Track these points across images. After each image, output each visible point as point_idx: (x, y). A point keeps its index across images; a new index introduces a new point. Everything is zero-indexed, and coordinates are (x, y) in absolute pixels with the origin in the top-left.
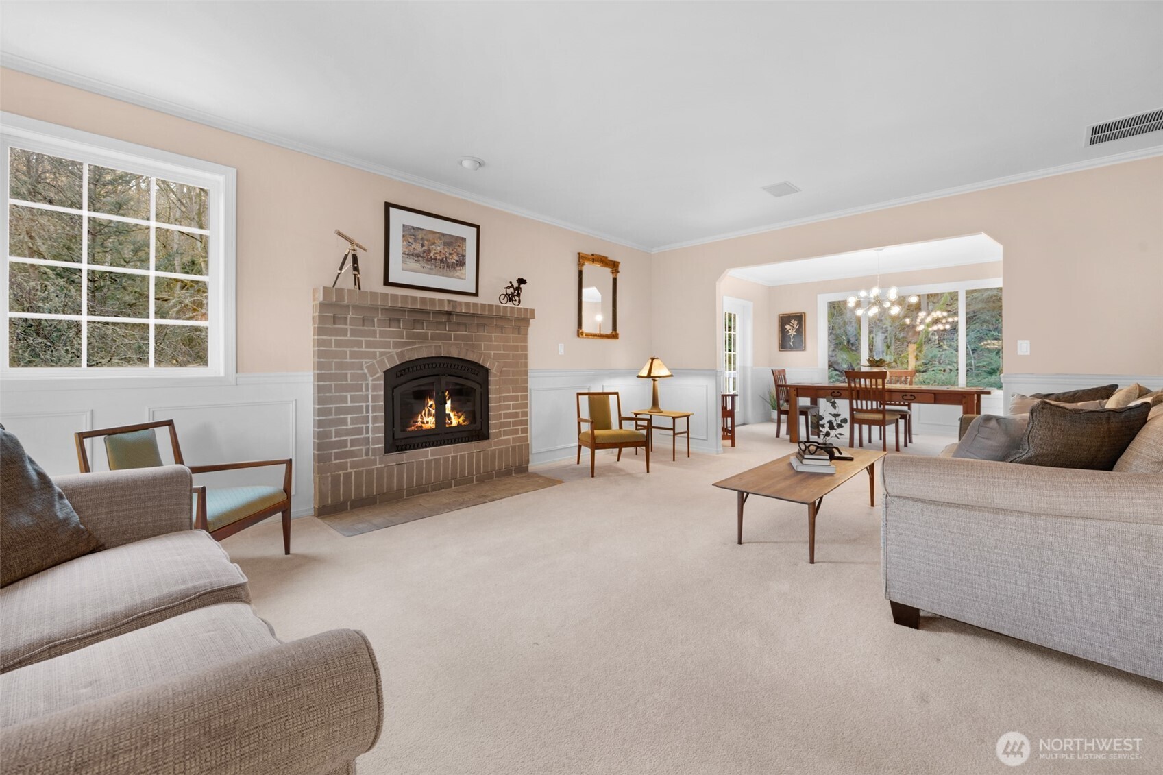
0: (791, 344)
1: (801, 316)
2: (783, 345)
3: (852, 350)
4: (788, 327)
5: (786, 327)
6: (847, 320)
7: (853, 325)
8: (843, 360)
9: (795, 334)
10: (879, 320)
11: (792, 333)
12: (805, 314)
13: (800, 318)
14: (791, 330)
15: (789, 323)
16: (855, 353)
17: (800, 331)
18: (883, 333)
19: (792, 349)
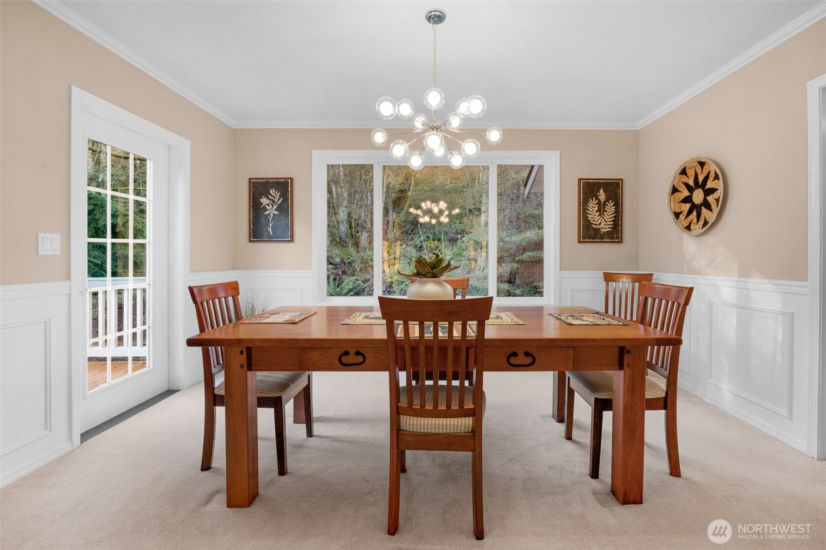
0: (270, 230)
1: (286, 183)
2: (256, 233)
3: (344, 246)
4: (264, 201)
5: (261, 200)
6: (340, 220)
7: (345, 224)
8: (336, 254)
9: (276, 213)
10: (363, 221)
11: (272, 211)
12: (292, 179)
13: (284, 186)
14: (270, 206)
15: (267, 194)
16: (346, 248)
17: (285, 208)
18: (366, 232)
19: (271, 239)
